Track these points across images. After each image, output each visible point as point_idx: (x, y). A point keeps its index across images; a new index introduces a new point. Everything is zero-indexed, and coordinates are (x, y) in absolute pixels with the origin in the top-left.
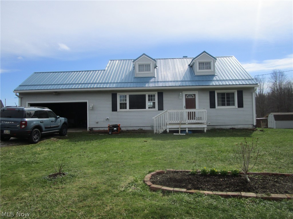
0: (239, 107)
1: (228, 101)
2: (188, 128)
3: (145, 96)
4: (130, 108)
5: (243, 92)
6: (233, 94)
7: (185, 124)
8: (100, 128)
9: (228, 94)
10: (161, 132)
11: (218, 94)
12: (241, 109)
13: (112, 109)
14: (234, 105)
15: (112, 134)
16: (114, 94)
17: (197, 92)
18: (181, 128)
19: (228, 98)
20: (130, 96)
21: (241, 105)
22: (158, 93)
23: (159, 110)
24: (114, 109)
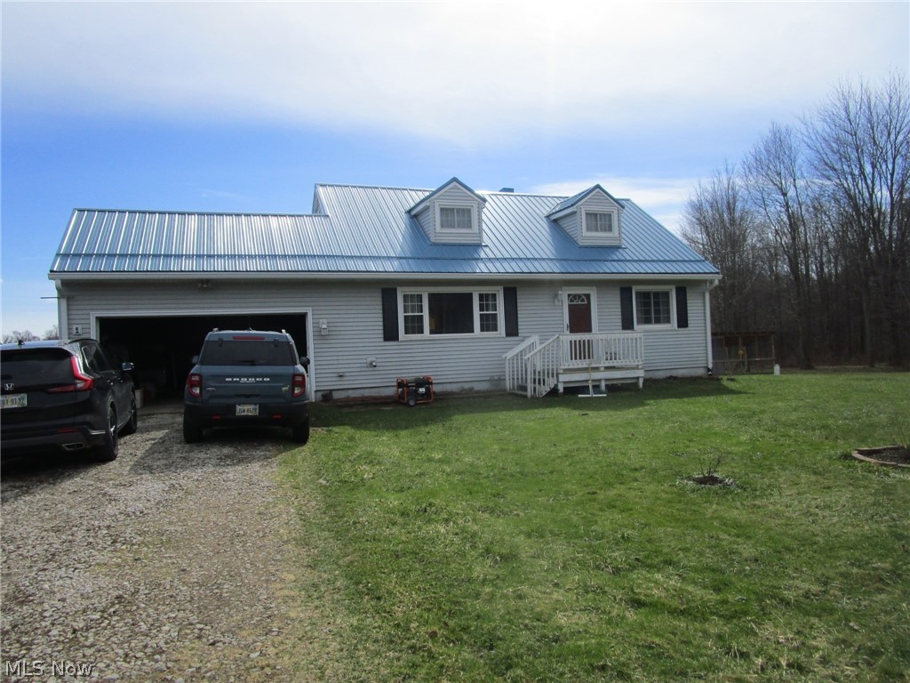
0: (679, 326)
1: (657, 312)
2: (606, 380)
3: (470, 296)
4: (432, 332)
5: (688, 291)
6: (667, 294)
7: (597, 369)
8: (350, 392)
9: (657, 294)
10: (544, 393)
11: (637, 293)
12: (683, 330)
13: (384, 334)
14: (668, 321)
15: (416, 404)
16: (386, 290)
17: (595, 288)
18: (593, 381)
19: (657, 304)
20: (432, 297)
21: (683, 322)
22: (505, 290)
23: (508, 334)
24: (390, 334)
